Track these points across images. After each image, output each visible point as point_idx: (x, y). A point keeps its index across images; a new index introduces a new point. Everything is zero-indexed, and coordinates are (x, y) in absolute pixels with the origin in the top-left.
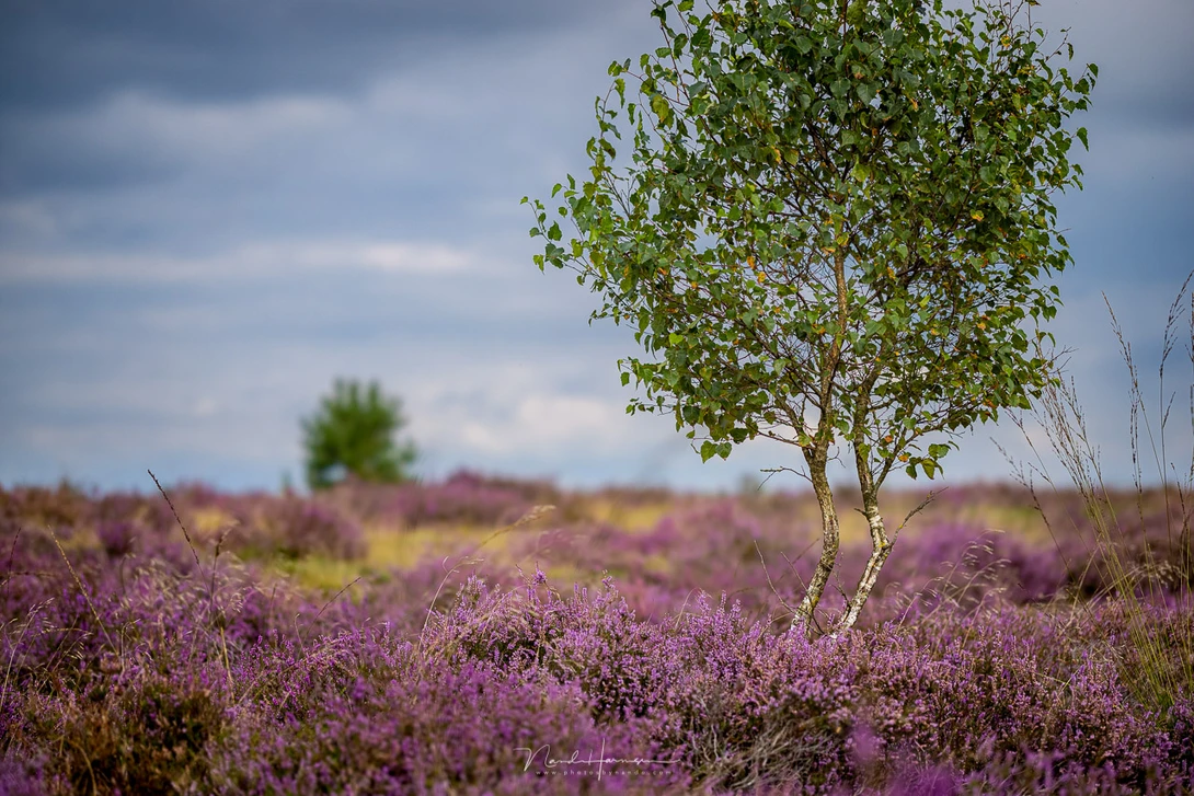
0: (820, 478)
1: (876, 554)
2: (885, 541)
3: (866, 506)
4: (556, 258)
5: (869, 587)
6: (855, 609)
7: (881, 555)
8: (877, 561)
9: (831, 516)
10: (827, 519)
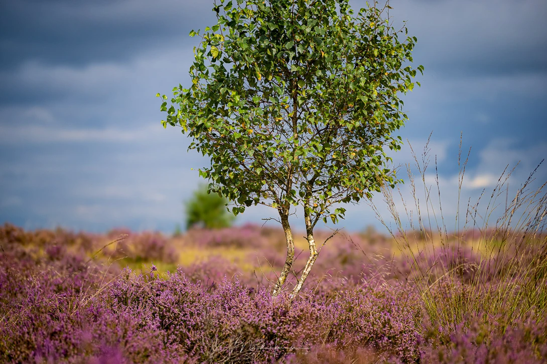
0: (285, 223)
1: (311, 258)
2: (316, 252)
3: (308, 236)
4: (172, 121)
5: (307, 273)
6: (301, 282)
7: (313, 258)
8: (311, 261)
9: (290, 241)
10: (289, 242)
